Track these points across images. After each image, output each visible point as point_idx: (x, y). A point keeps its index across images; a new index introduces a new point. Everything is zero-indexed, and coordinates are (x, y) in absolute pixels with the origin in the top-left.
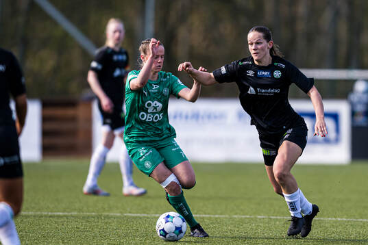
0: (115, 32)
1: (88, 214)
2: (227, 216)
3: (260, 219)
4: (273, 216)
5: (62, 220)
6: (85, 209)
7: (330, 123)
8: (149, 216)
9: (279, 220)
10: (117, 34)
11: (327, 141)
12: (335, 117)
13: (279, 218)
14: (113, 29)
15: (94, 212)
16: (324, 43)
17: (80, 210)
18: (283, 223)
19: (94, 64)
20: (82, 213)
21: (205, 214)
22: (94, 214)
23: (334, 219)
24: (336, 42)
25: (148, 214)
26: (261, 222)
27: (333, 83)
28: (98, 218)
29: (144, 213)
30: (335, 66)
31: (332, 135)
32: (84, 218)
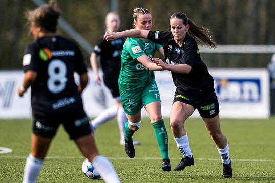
0: (112, 22)
1: (69, 158)
2: (175, 159)
3: (200, 161)
4: (211, 158)
5: (49, 162)
6: (66, 154)
7: (253, 87)
8: (115, 159)
9: (215, 162)
10: (114, 24)
11: (251, 100)
12: (257, 82)
13: (215, 159)
14: (111, 19)
15: (72, 156)
16: (248, 25)
17: (62, 155)
18: (218, 163)
19: (96, 48)
20: (63, 157)
21: (158, 157)
22: (72, 157)
23: (257, 160)
24: (258, 25)
25: (114, 157)
26: (201, 163)
27: (256, 55)
28: (76, 161)
29: (112, 157)
30: (257, 43)
31: (255, 95)
32: (65, 161)
